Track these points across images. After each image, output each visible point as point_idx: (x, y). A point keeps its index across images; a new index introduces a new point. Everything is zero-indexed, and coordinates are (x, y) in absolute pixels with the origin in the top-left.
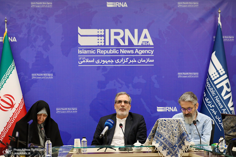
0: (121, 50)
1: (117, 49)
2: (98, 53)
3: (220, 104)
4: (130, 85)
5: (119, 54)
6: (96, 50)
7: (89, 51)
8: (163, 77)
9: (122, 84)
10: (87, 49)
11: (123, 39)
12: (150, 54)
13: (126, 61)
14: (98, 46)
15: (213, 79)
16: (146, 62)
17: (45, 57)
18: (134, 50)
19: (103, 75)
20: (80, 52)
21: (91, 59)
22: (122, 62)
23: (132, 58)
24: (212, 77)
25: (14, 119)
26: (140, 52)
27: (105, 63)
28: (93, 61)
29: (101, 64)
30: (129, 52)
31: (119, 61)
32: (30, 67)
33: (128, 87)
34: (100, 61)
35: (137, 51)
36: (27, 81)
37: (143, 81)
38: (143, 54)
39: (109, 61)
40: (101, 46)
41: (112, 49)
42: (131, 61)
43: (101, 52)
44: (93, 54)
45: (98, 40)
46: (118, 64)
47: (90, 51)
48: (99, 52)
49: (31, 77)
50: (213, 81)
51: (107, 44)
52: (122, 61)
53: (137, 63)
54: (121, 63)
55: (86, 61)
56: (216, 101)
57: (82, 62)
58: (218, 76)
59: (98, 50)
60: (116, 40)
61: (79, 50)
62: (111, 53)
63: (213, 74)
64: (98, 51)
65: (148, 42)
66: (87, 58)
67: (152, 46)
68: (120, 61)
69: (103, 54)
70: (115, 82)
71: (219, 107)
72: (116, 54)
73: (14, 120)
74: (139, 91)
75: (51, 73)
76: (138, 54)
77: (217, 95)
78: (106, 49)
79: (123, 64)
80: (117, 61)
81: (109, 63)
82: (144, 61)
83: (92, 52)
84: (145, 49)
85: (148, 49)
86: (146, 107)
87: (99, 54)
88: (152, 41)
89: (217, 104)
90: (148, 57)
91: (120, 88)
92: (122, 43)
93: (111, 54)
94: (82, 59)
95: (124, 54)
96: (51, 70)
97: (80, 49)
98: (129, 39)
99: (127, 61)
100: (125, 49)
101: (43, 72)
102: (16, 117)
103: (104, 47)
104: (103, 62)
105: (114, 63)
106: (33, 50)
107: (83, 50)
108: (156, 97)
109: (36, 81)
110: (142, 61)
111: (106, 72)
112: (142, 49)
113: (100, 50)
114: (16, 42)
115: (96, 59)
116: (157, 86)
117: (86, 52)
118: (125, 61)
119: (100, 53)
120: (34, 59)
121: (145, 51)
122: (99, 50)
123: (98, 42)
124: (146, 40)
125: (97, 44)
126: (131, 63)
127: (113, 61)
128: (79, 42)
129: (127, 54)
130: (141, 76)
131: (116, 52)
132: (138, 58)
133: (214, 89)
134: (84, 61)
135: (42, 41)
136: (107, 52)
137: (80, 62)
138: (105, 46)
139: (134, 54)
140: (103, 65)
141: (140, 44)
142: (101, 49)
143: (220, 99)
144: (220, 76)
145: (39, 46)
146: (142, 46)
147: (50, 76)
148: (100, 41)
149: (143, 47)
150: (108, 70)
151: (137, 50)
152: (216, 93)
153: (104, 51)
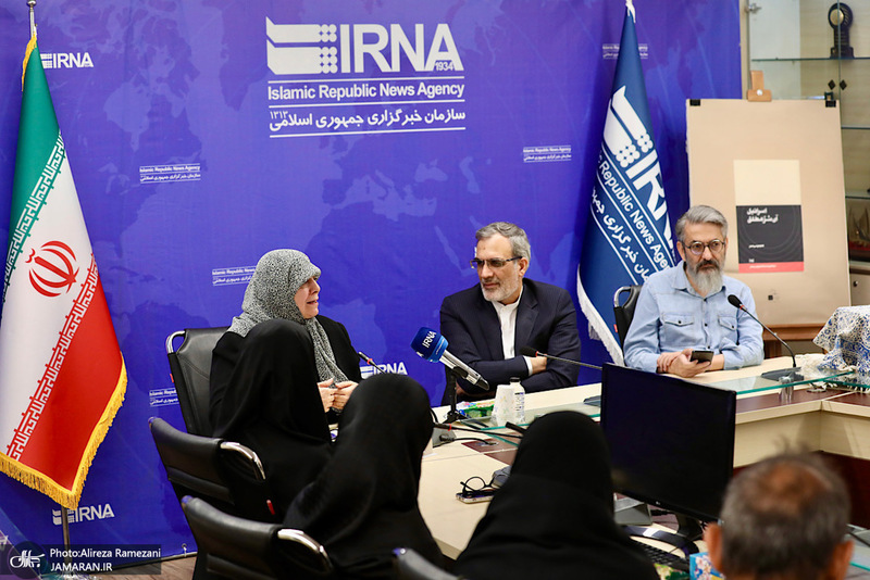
0: (382, 85)
1: (371, 84)
2: (321, 96)
3: (645, 233)
4: (408, 189)
5: (378, 98)
6: (316, 86)
7: (297, 91)
8: (489, 162)
9: (385, 187)
10: (292, 86)
11: (387, 53)
12: (455, 97)
13: (395, 117)
14: (322, 75)
15: (624, 164)
16: (446, 121)
17: (176, 113)
18: (416, 85)
19: (337, 162)
20: (272, 94)
21: (302, 114)
22: (385, 122)
23: (409, 110)
24: (619, 158)
25: (79, 318)
26: (431, 90)
27: (342, 125)
28: (309, 121)
29: (332, 130)
30: (402, 91)
31: (377, 120)
32: (135, 147)
33: (403, 195)
34: (329, 121)
35: (422, 89)
36: (126, 191)
37: (440, 176)
38: (437, 97)
39: (352, 120)
40: (330, 75)
41: (359, 84)
42: (408, 119)
43: (331, 93)
44: (308, 101)
45: (322, 56)
46: (376, 127)
47: (301, 90)
48: (325, 92)
49: (138, 176)
50: (624, 171)
51: (346, 69)
52: (384, 117)
53: (422, 124)
54: (383, 126)
55: (290, 121)
56: (634, 226)
57: (279, 125)
58: (637, 155)
59: (321, 87)
60: (368, 57)
61: (270, 88)
62: (356, 95)
63: (623, 149)
64: (321, 91)
65: (449, 62)
66: (292, 111)
67: (459, 73)
68: (380, 118)
69: (335, 100)
70: (368, 182)
71: (643, 240)
72: (369, 99)
73: (79, 321)
74: (430, 204)
75: (195, 162)
76: (426, 98)
77: (636, 207)
78: (344, 85)
79: (389, 128)
80: (372, 121)
81: (352, 127)
82: (442, 117)
83: (307, 94)
84: (442, 83)
85: (450, 82)
86: (449, 251)
87: (325, 100)
88: (461, 58)
89: (638, 232)
90: (450, 106)
91: (383, 198)
92: (384, 66)
93: (357, 100)
94: (278, 115)
95: (391, 98)
96: (195, 154)
97: (275, 87)
98: (402, 53)
99: (398, 119)
100: (392, 84)
101: (173, 159)
102: (83, 313)
103: (337, 79)
104: (335, 124)
105: (365, 126)
106: (140, 92)
107: (281, 88)
108: (472, 219)
109: (151, 188)
110: (435, 117)
111: (344, 154)
112: (435, 83)
113: (327, 87)
114: (90, 68)
115: (318, 114)
116: (473, 187)
117: (290, 94)
118: (393, 120)
119: (327, 96)
120: (146, 120)
121: (444, 87)
122: (324, 89)
123: (322, 65)
124: (444, 56)
125: (317, 70)
126: (408, 125)
127: (362, 121)
128: (269, 65)
129: (398, 98)
130: (435, 162)
131: (366, 91)
132: (425, 110)
133: (627, 193)
134: (285, 123)
135: (167, 62)
136: (345, 92)
137: (274, 127)
138: (339, 74)
139: (415, 97)
140: (337, 131)
141: (430, 68)
142: (331, 85)
143: (644, 219)
144: (643, 155)
145: (159, 80)
146: (436, 72)
147: (191, 171)
148: (326, 60)
149: (438, 76)
150: (349, 148)
151: (422, 85)
152: (633, 201)
153: (339, 90)
